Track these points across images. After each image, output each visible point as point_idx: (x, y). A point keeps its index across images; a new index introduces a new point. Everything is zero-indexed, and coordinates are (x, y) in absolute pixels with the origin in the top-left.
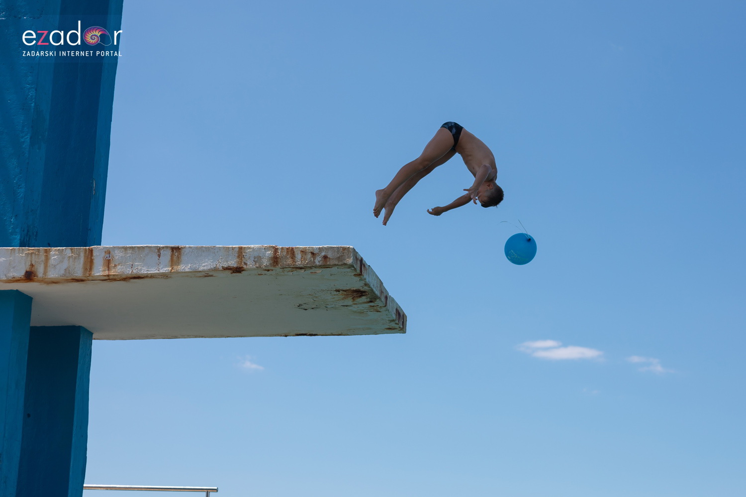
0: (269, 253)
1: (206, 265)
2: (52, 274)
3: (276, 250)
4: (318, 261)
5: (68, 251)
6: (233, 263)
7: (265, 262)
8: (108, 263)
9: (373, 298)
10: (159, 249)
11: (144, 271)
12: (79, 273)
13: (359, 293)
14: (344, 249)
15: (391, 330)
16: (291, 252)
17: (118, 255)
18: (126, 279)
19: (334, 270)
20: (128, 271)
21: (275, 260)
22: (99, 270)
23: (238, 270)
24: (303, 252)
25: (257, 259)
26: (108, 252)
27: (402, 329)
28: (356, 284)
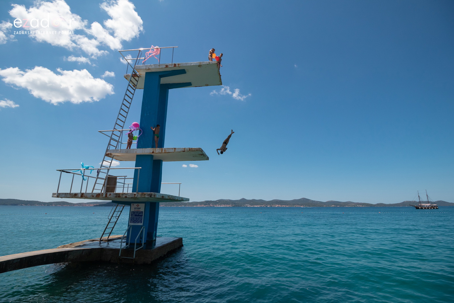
0: (189, 149)
1: (179, 150)
2: (156, 152)
3: (190, 148)
4: (196, 150)
5: (159, 149)
6: (183, 150)
7: (188, 150)
8: (165, 150)
9: (204, 155)
10: (172, 148)
11: (170, 152)
12: (160, 152)
13: (202, 154)
14: (200, 148)
15: (207, 160)
16: (192, 148)
17: (166, 150)
18: (167, 153)
19: (198, 151)
20: (168, 152)
21: (190, 150)
22: (163, 151)
23: (184, 151)
24: (194, 149)
25: (187, 150)
26: (165, 149)
27: (208, 160)
28: (202, 153)
